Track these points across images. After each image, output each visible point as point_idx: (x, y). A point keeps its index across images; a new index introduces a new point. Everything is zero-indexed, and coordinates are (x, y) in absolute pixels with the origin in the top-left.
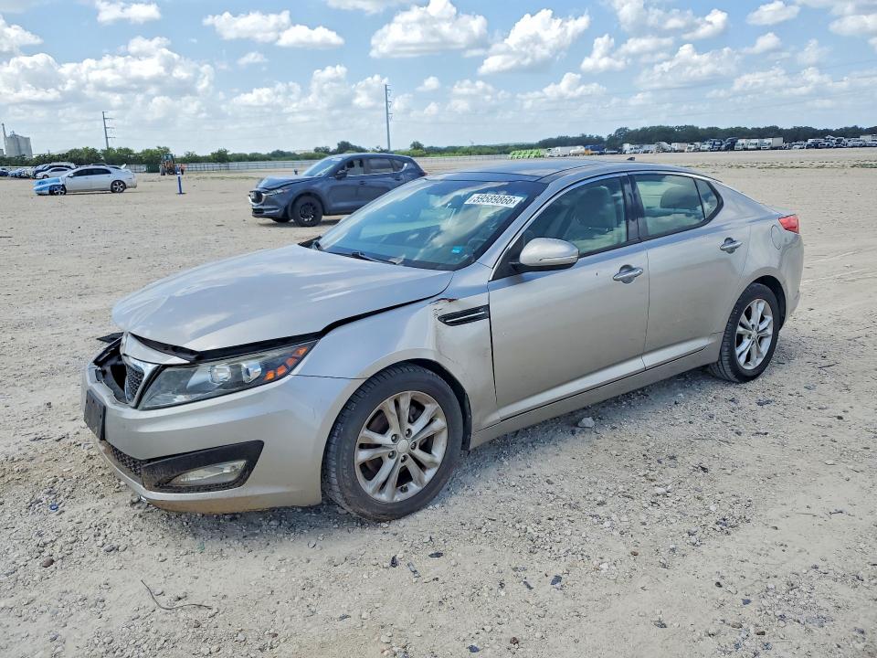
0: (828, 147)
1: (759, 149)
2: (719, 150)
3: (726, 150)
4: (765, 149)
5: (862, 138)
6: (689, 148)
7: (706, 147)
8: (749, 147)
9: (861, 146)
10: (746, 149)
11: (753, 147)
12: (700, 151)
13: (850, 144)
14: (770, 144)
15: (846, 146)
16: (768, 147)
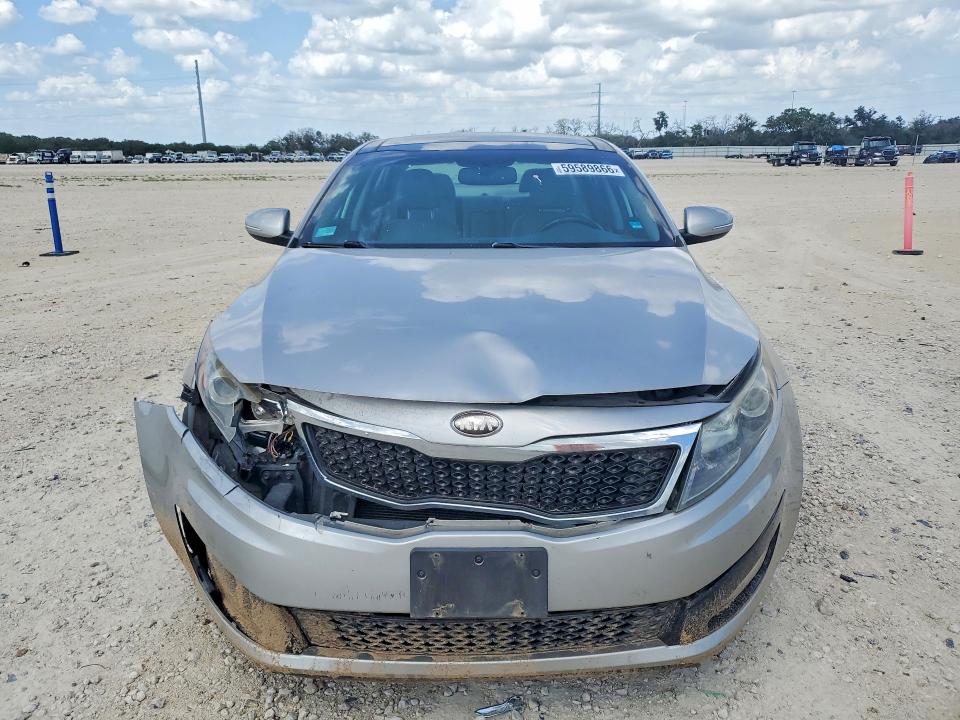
0: (170, 161)
1: (99, 162)
2: (51, 162)
3: (60, 162)
4: (105, 163)
5: (199, 153)
6: (12, 160)
7: (35, 159)
8: (88, 160)
9: (200, 161)
10: (84, 162)
11: (92, 160)
12: (26, 163)
13: (190, 159)
14: (110, 157)
15: (186, 161)
16: (109, 160)
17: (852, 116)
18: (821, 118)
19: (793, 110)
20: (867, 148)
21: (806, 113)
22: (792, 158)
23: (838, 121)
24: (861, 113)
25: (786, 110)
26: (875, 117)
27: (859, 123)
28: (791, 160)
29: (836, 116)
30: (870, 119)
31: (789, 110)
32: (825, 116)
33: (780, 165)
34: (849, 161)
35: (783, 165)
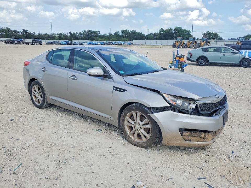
17: (22, 31)
18: (13, 31)
19: (4, 28)
20: (34, 40)
21: (8, 29)
22: (13, 42)
23: (18, 32)
24: (24, 30)
25: (2, 28)
26: (28, 32)
27: (24, 33)
28: (12, 43)
29: (17, 31)
30: (27, 32)
31: (3, 28)
32: (14, 30)
33: (9, 44)
34: (30, 44)
35: (10, 44)
